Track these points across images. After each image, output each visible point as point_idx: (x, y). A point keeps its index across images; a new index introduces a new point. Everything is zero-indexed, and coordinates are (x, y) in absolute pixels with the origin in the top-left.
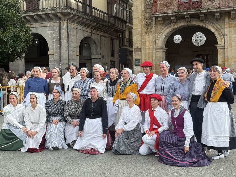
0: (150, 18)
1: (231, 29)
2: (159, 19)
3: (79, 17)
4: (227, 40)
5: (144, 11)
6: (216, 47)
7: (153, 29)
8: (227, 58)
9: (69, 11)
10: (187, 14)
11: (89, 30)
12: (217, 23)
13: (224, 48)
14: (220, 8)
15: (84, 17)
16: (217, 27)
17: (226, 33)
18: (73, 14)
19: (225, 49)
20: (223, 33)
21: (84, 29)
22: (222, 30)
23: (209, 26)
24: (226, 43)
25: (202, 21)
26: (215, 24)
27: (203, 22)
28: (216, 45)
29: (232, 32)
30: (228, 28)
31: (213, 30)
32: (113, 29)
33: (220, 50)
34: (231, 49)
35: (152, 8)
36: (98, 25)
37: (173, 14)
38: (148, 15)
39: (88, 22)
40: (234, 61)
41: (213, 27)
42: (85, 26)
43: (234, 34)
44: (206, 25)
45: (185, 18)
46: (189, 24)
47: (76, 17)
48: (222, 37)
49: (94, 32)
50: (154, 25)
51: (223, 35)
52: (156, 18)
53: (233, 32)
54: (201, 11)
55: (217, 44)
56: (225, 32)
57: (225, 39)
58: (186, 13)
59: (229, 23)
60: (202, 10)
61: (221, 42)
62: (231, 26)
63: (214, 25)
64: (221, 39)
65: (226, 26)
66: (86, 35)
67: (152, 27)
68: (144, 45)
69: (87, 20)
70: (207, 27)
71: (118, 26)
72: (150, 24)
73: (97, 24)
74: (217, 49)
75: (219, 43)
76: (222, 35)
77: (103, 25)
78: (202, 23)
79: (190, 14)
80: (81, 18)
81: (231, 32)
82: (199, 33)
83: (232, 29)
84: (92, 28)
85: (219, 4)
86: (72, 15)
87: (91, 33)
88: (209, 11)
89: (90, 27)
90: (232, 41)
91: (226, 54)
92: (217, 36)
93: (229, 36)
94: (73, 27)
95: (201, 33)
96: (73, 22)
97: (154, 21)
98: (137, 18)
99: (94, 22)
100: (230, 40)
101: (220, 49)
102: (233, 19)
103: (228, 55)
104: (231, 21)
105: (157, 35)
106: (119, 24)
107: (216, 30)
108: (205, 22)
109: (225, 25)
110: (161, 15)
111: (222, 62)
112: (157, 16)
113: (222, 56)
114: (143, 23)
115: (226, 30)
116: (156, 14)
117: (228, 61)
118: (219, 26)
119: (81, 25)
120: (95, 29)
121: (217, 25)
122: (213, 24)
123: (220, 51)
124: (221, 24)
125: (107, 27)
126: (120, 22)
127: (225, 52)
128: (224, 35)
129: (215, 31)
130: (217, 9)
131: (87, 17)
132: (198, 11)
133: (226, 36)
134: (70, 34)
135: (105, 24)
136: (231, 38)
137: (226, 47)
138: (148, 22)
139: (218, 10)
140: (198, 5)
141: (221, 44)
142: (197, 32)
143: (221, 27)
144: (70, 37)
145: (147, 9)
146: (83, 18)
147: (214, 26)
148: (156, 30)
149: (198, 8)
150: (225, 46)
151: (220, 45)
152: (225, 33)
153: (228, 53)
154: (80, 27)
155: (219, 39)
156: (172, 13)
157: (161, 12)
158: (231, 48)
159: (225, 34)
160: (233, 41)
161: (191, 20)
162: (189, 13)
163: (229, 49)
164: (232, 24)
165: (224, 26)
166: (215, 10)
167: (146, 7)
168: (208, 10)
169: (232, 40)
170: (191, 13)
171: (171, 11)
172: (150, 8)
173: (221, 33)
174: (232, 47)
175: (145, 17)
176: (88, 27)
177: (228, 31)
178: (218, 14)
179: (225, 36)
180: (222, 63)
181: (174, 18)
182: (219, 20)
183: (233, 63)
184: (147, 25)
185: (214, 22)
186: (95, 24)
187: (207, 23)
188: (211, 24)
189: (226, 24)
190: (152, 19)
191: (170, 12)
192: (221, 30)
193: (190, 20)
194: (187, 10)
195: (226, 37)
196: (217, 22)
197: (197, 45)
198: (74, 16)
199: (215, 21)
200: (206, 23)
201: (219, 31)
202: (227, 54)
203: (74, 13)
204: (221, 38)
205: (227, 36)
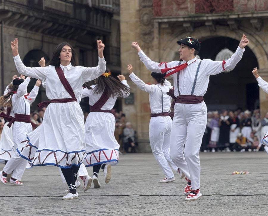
0: (150, 23)
2: (163, 26)
3: (22, 16)
5: (139, 10)
7: (156, 42)
9: (6, 8)
10: (208, 21)
11: (38, 36)
12: (257, 35)
14: (257, 13)
15: (31, 14)
16: (257, 41)
18: (12, 12)
20: (267, 50)
21: (28, 35)
22: (264, 46)
25: (233, 30)
26: (255, 36)
27: (236, 33)
31: (251, 46)
32: (85, 32)
35: (152, 6)
36: (56, 26)
37: (186, 19)
38: (145, 18)
39: (38, 22)
42: (31, 29)
45: (206, 26)
46: (214, 34)
47: (18, 16)
49: (47, 38)
50: (156, 34)
51: (267, 55)
52: (160, 24)
54: (228, 16)
58: (205, 18)
60: (230, 15)
61: (264, 64)
63: (253, 38)
64: (264, 60)
66: (32, 47)
67: (153, 39)
68: (140, 69)
69: (36, 19)
71: (95, 24)
72: (150, 33)
73: (54, 25)
75: (261, 66)
76: (265, 53)
77: (66, 26)
79: (213, 21)
80: (26, 18)
82: (226, 51)
84: (43, 32)
85: (256, 7)
86: (10, 14)
87: (42, 41)
88: (241, 16)
89: (40, 31)
92: (258, 55)
94: (10, 33)
96: (11, 24)
97: (156, 28)
98: (127, 23)
99: (49, 22)
101: (263, 76)
105: (162, 51)
106: (97, 20)
107: (256, 46)
110: (166, 20)
111: (267, 98)
112: (160, 21)
114: (138, 31)
116: (158, 19)
118: (260, 40)
119: (23, 28)
120: (49, 33)
121: (257, 38)
122: (251, 36)
124: (263, 36)
125: (73, 30)
126: (99, 15)
130: (253, 13)
131: (36, 14)
132: (224, 15)
134: (6, 47)
135: (68, 23)
138: (147, 29)
139: (255, 15)
140: (224, 6)
141: (263, 68)
142: (224, 48)
143: (264, 41)
144: (5, 52)
145: (145, 7)
146: (30, 17)
148: (159, 43)
149: (224, 11)
151: (262, 70)
154: (22, 33)
155: (261, 60)
156: (184, 18)
157: (166, 14)
161: (216, 29)
162: (210, 18)
166: (250, 15)
167: (143, 4)
168: (238, 15)
170: (214, 18)
171: (182, 13)
172: (149, 7)
173: (263, 50)
175: (142, 21)
176: (37, 31)
178: (255, 21)
181: (188, 25)
182: (260, 30)
184: (145, 34)
185: (252, 33)
186: (50, 24)
190: (153, 26)
191: (181, 15)
193: (214, 29)
194: (208, 13)
196: (258, 33)
198: (14, 14)
199: (254, 31)
201: (260, 48)
203: (14, 10)
204: (264, 58)
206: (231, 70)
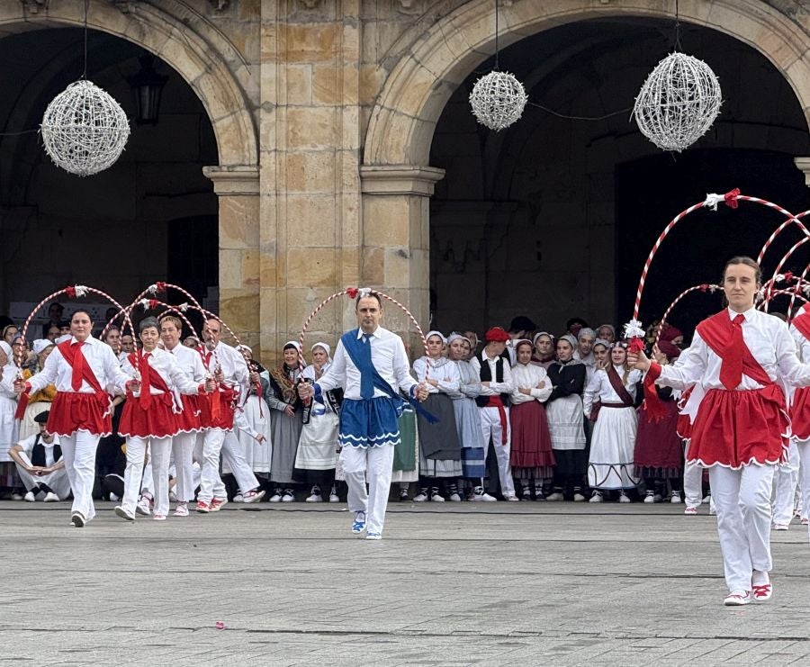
1: (299, 67)
4: (272, 136)
6: (209, 184)
8: (272, 255)
12: (213, 26)
13: (255, 190)
16: (212, 48)
17: (268, 93)
19: (258, 194)
20: (251, 90)
22: (241, 72)
23: (164, 37)
24: (268, 160)
26: (203, 29)
27: (127, 13)
28: (205, 169)
29: (303, 89)
30: (278, 62)
31: (189, 69)
33: (232, 200)
34: (301, 203)
40: (317, 279)
41: (191, 52)
43: (317, 101)
44: (143, 34)
46: (41, 17)
48: (245, 118)
51: (252, 108)
53: (310, 89)
55: (214, 160)
56: (259, 86)
57: (262, 132)
59: (288, 30)
61: (240, 148)
62: (297, 46)
63: (195, 37)
64: (240, 129)
65: (265, 50)
70: (150, 45)
74: (216, 197)
75: (226, 154)
76: (241, 101)
78: (123, 17)
81: (296, 90)
82: (84, 89)
83: (305, 71)
90: (302, 148)
91: (268, 234)
92: (215, 109)
93: (283, 111)
95: (97, 89)
100: (293, 139)
101: (234, 194)
102: (306, 7)
103: (278, 234)
104: (294, 17)
107: (209, 69)
108: (137, 14)
109: (260, 37)
111: (248, 282)
113: (244, 246)
115: (268, 71)
117: (279, 280)
118: (223, 46)
121: (214, 38)
122: (188, 31)
123: (229, 211)
124: (238, 32)
127: (263, 216)
128: (256, 103)
129: (200, 77)
133: (269, 111)
136: (296, 124)
137: (266, 186)
141: (233, 163)
142: (74, 79)
143: (238, 51)
147: (193, 45)
150: (259, 177)
151: (231, 168)
152: (260, 92)
153: (277, 225)
155: (226, 130)
158: (296, 192)
159: (259, 98)
160: (309, 147)
163: (283, 199)
164: (302, 36)
165: (255, 45)
169: (304, 141)
173: (236, 90)
174: (303, 189)
177: (278, 80)
179: (262, 110)
180: (249, 291)
182: (226, 6)
183: (311, 295)
185: (194, 19)
187: (150, 16)
188: (175, 31)
189: (263, 31)
192: (238, 73)
195: (266, 119)
196: (214, 18)
197: (71, 166)
199: (202, 10)
200: (146, 19)
201: (222, 79)
202: (272, 230)
204: (238, 121)
205: (274, 113)
206: (103, 168)
